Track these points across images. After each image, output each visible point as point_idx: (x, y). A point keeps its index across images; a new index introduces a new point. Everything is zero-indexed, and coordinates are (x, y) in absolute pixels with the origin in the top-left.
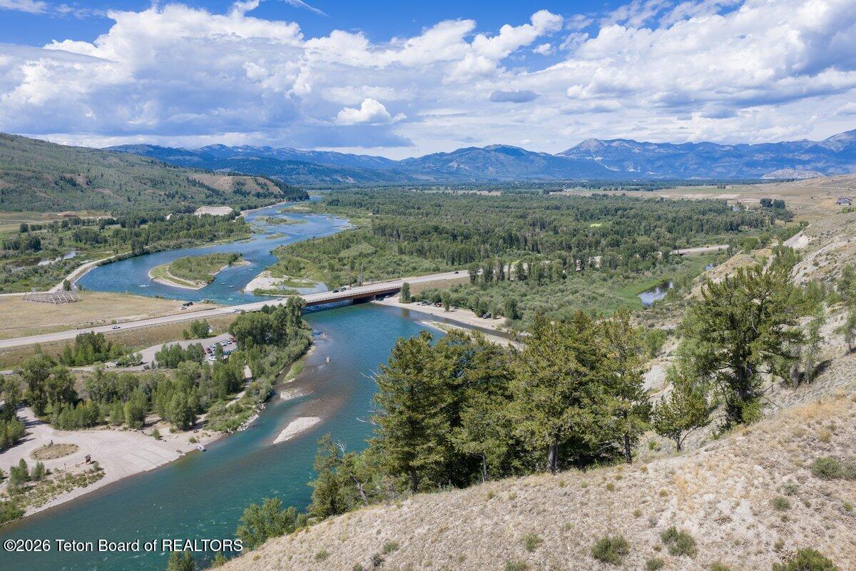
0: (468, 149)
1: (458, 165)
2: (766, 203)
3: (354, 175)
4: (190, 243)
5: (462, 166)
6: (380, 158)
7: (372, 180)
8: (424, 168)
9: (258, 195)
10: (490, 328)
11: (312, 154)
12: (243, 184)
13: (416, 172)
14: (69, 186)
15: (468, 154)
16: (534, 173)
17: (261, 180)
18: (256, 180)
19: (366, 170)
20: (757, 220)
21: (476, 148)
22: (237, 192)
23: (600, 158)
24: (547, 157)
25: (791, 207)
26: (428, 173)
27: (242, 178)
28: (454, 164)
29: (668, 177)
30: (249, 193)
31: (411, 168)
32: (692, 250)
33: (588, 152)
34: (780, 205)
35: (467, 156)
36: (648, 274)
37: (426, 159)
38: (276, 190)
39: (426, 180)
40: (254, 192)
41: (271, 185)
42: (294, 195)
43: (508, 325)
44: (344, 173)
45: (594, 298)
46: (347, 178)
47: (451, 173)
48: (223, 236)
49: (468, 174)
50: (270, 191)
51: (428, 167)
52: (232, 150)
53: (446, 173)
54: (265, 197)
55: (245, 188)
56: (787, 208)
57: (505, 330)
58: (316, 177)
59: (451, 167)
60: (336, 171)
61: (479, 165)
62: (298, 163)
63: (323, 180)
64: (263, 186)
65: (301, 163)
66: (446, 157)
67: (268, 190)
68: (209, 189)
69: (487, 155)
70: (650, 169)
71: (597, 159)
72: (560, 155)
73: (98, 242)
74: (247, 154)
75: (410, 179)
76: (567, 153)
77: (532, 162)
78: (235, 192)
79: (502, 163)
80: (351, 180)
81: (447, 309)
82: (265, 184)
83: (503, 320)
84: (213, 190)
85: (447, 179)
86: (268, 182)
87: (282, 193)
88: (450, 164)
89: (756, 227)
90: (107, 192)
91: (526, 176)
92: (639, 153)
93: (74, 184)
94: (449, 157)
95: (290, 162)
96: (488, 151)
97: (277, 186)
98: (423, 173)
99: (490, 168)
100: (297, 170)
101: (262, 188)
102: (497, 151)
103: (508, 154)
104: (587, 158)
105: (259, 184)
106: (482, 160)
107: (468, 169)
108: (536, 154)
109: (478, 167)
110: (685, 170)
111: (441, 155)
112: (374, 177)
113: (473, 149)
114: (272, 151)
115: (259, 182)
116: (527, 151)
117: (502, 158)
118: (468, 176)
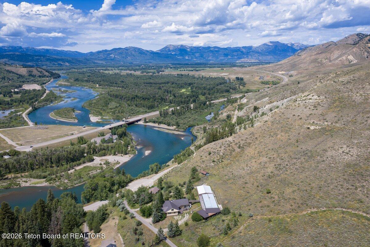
0: (118, 49)
1: (114, 56)
2: (238, 79)
3: (68, 61)
5: (116, 56)
6: (76, 52)
8: (99, 57)
9: (40, 77)
10: (172, 129)
11: (43, 50)
12: (32, 72)
13: (96, 59)
15: (118, 51)
17: (39, 69)
18: (37, 70)
19: (73, 59)
20: (234, 88)
22: (30, 75)
24: (152, 53)
25: (246, 80)
26: (102, 60)
27: (30, 69)
28: (112, 56)
30: (35, 76)
31: (92, 57)
32: (217, 101)
33: (169, 50)
34: (242, 79)
35: (118, 52)
36: (206, 110)
37: (99, 52)
38: (47, 74)
39: (102, 63)
40: (37, 75)
41: (44, 71)
42: (55, 76)
43: (177, 128)
44: (63, 60)
45: (195, 119)
46: (65, 63)
47: (111, 60)
49: (119, 60)
50: (44, 74)
51: (101, 57)
53: (109, 60)
54: (43, 77)
55: (33, 74)
56: (244, 80)
57: (176, 129)
58: (50, 62)
59: (111, 57)
60: (59, 59)
62: (40, 56)
63: (54, 64)
64: (41, 72)
66: (109, 52)
67: (43, 74)
68: (17, 74)
69: (127, 51)
70: (194, 58)
71: (173, 53)
72: (157, 52)
75: (94, 63)
77: (146, 55)
78: (29, 75)
79: (133, 55)
80: (68, 64)
81: (159, 125)
83: (175, 127)
84: (20, 75)
85: (110, 62)
86: (42, 70)
87: (50, 75)
88: (111, 55)
89: (234, 90)
91: (144, 61)
92: (190, 51)
94: (110, 52)
96: (127, 50)
97: (47, 72)
98: (99, 60)
99: (129, 57)
100: (41, 59)
101: (41, 73)
102: (131, 49)
103: (135, 51)
104: (169, 53)
105: (39, 71)
106: (125, 54)
107: (119, 57)
108: (147, 51)
109: (123, 57)
110: (208, 58)
111: (106, 51)
112: (78, 62)
113: (120, 49)
114: (23, 49)
115: (39, 70)
116: (143, 50)
117: (133, 53)
118: (119, 61)
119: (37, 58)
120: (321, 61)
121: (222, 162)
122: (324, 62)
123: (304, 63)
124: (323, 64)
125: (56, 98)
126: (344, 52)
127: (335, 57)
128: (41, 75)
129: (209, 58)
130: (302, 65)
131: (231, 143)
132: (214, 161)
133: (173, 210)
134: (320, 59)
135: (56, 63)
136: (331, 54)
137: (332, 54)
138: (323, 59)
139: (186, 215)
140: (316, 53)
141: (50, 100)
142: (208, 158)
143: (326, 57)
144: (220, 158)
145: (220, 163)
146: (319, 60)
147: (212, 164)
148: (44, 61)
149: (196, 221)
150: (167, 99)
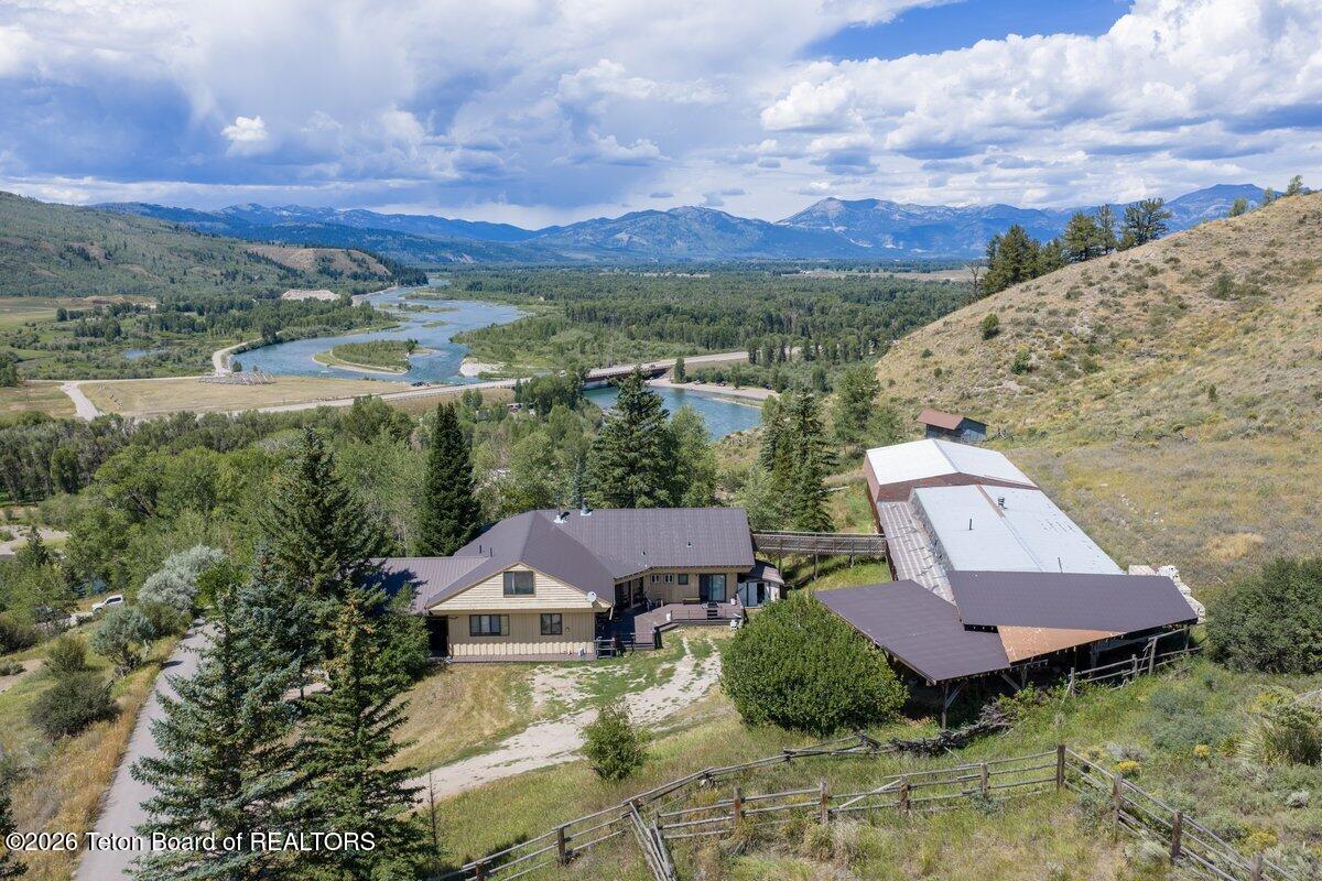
0: (643, 213)
1: (630, 238)
3: (471, 252)
4: (325, 330)
5: (635, 239)
6: (506, 226)
7: (501, 259)
8: (577, 241)
9: (355, 276)
12: (330, 261)
13: (565, 248)
14: (80, 260)
15: (644, 220)
16: (745, 251)
17: (357, 254)
18: (349, 255)
19: (489, 246)
21: (656, 212)
22: (324, 272)
23: (842, 228)
24: (763, 226)
26: (585, 250)
27: (328, 252)
28: (623, 236)
29: (944, 256)
30: (341, 274)
31: (556, 241)
33: (825, 219)
35: (642, 224)
37: (580, 226)
38: (380, 269)
39: (585, 260)
40: (348, 272)
41: (372, 262)
42: (408, 277)
44: (458, 249)
46: (461, 257)
47: (620, 249)
48: (362, 323)
49: (645, 250)
50: (372, 271)
51: (583, 241)
52: (272, 213)
53: (612, 250)
54: (366, 279)
55: (335, 266)
58: (414, 254)
59: (619, 240)
60: (444, 246)
61: (662, 237)
62: (385, 232)
63: (425, 259)
64: (360, 263)
65: (389, 232)
66: (612, 225)
67: (369, 268)
68: (281, 267)
69: (674, 222)
70: (915, 246)
71: (838, 229)
72: (782, 224)
73: (194, 330)
74: (297, 219)
75: (559, 257)
76: (795, 219)
77: (741, 233)
78: (320, 272)
79: (696, 234)
80: (468, 260)
81: (737, 388)
82: (364, 261)
84: (289, 270)
85: (615, 258)
86: (367, 257)
87: (390, 274)
88: (618, 236)
90: (137, 269)
91: (732, 253)
92: (900, 220)
93: (87, 258)
94: (616, 225)
95: (371, 231)
96: (674, 217)
97: (381, 263)
98: (576, 249)
99: (679, 242)
101: (360, 266)
102: (689, 216)
103: (704, 221)
104: (824, 228)
105: (355, 261)
106: (667, 230)
107: (645, 243)
108: (746, 222)
109: (660, 240)
110: (969, 245)
111: (603, 221)
112: (504, 255)
113: (651, 213)
114: (336, 214)
115: (354, 256)
116: (732, 217)
117: (696, 226)
118: (646, 254)
119: (374, 238)
121: (1091, 368)
125: (370, 318)
128: (359, 271)
129: (972, 247)
131: (1154, 272)
132: (1020, 368)
133: (520, 585)
135: (431, 257)
139: (684, 668)
141: (347, 323)
142: (974, 356)
144: (1071, 351)
145: (1074, 375)
147: (1013, 385)
148: (392, 249)
149: (786, 723)
150: (790, 320)
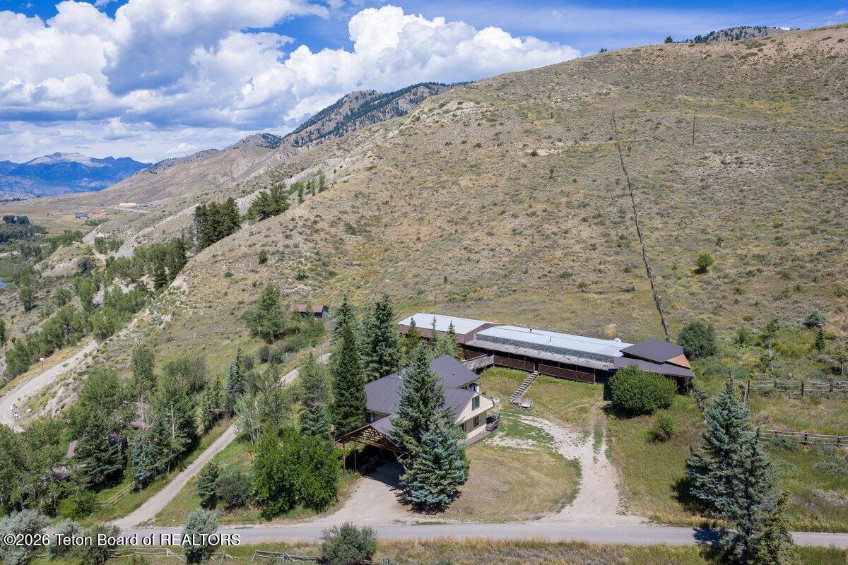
2: (9, 220)
34: (25, 220)
120: (215, 178)
121: (333, 274)
122: (222, 181)
123: (176, 184)
124: (219, 186)
126: (257, 161)
127: (241, 172)
130: (173, 189)
132: (302, 278)
133: (476, 403)
134: (212, 176)
136: (231, 165)
137: (235, 165)
138: (218, 176)
140: (196, 164)
143: (222, 172)
146: (210, 177)
